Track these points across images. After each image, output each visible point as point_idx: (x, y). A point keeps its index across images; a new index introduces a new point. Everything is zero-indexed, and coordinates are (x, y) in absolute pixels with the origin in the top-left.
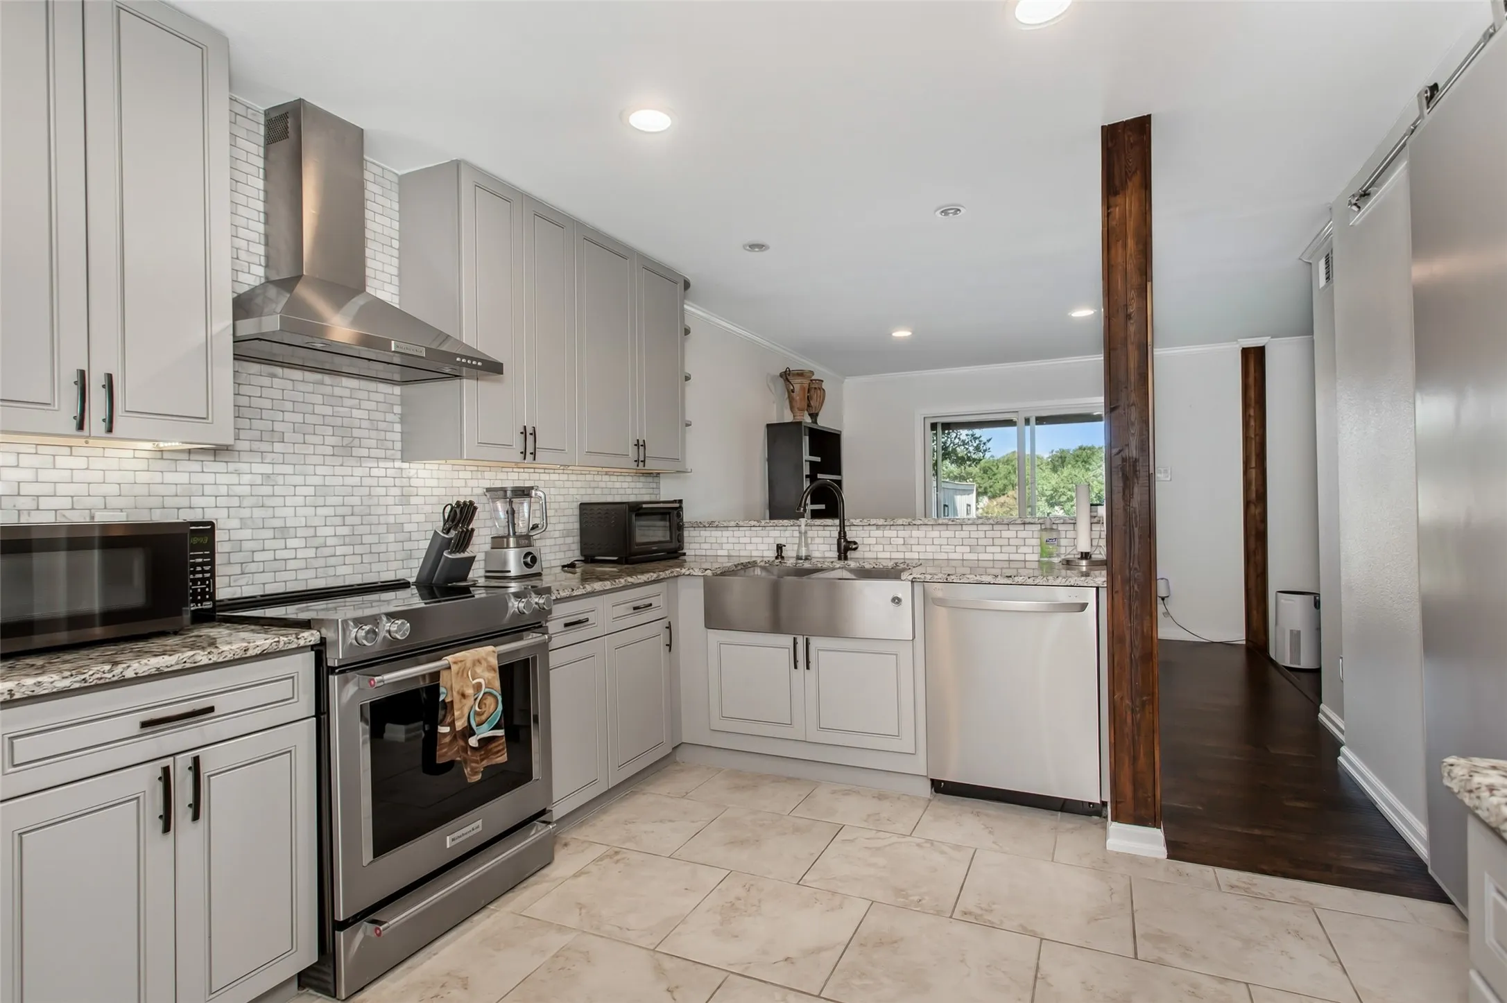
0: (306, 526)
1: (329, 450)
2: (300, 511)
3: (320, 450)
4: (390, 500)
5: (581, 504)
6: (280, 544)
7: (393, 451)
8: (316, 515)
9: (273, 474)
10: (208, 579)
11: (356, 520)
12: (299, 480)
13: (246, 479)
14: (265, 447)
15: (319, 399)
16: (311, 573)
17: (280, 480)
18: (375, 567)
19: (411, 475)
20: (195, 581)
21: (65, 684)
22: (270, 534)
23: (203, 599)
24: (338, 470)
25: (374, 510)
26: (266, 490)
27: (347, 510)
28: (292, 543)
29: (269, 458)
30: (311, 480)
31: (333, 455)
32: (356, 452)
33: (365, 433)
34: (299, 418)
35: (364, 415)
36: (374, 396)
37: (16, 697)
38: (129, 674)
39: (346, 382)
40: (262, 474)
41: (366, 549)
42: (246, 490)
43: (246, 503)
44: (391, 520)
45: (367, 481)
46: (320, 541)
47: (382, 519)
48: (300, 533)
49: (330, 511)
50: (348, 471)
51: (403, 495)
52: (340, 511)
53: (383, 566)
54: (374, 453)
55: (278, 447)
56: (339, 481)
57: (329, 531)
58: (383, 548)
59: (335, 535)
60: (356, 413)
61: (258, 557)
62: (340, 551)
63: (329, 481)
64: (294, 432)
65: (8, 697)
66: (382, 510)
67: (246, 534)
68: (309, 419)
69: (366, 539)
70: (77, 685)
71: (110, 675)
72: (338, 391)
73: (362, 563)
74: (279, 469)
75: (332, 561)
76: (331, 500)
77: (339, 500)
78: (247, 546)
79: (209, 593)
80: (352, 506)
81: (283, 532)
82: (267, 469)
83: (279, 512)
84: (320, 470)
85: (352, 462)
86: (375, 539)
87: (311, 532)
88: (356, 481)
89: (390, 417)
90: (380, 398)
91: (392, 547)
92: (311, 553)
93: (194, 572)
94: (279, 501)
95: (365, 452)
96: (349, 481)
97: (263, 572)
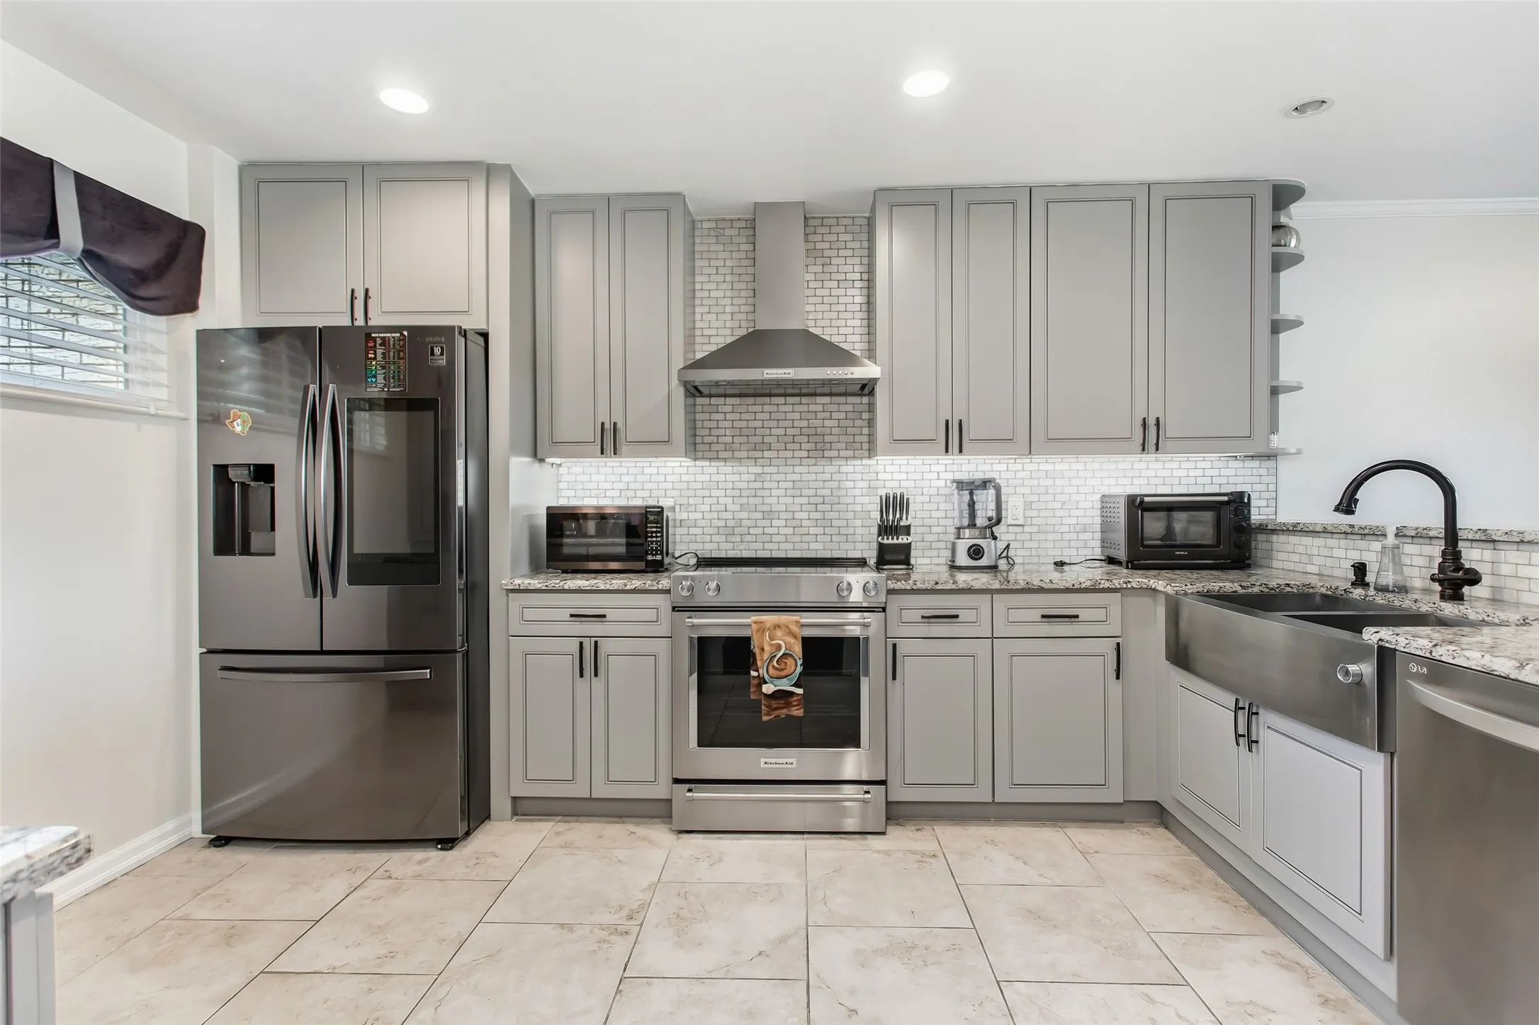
0: (786, 511)
1: (805, 454)
2: (782, 500)
3: (797, 454)
4: (857, 492)
5: (1103, 496)
6: (767, 523)
7: (861, 451)
8: (793, 503)
9: (763, 473)
10: (659, 541)
11: (828, 507)
12: (782, 477)
13: (745, 477)
14: (758, 454)
15: (797, 416)
16: (790, 546)
17: (768, 477)
18: (843, 546)
19: (878, 470)
20: (652, 542)
21: (539, 586)
22: (760, 515)
23: (657, 554)
24: (813, 469)
25: (843, 500)
26: (759, 485)
27: (820, 500)
28: (775, 523)
29: (761, 462)
30: (790, 477)
31: (808, 457)
32: (827, 453)
33: (835, 439)
34: (782, 431)
35: (835, 423)
36: (843, 408)
37: (521, 588)
38: (566, 587)
39: (819, 400)
40: (755, 474)
41: (836, 531)
42: (744, 485)
43: (745, 493)
44: (859, 508)
45: (836, 477)
46: (797, 523)
47: (850, 508)
48: (783, 516)
49: (805, 500)
50: (820, 469)
51: (870, 488)
52: (813, 500)
53: (851, 546)
54: (843, 453)
55: (767, 454)
56: (813, 477)
57: (805, 515)
58: (851, 531)
59: (809, 519)
60: (827, 423)
61: (752, 531)
62: (812, 531)
63: (805, 477)
64: (778, 442)
65: (517, 587)
66: (849, 500)
67: (744, 515)
68: (789, 431)
69: (835, 523)
70: (544, 588)
71: (557, 586)
72: (812, 408)
73: (831, 541)
74: (767, 470)
75: (805, 538)
76: (805, 492)
77: (812, 492)
78: (745, 523)
79: (659, 550)
80: (823, 497)
81: (769, 515)
82: (759, 470)
83: (767, 500)
84: (797, 469)
85: (823, 462)
86: (844, 523)
87: (790, 515)
88: (828, 477)
89: (858, 423)
90: (850, 408)
91: (859, 531)
92: (790, 531)
93: (652, 537)
94: (767, 493)
95: (835, 453)
96: (820, 477)
97: (756, 542)
